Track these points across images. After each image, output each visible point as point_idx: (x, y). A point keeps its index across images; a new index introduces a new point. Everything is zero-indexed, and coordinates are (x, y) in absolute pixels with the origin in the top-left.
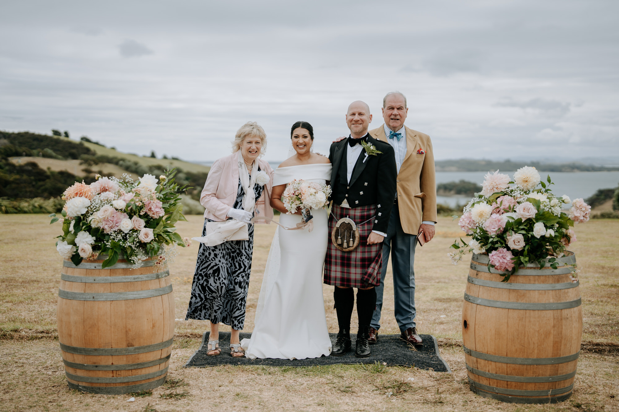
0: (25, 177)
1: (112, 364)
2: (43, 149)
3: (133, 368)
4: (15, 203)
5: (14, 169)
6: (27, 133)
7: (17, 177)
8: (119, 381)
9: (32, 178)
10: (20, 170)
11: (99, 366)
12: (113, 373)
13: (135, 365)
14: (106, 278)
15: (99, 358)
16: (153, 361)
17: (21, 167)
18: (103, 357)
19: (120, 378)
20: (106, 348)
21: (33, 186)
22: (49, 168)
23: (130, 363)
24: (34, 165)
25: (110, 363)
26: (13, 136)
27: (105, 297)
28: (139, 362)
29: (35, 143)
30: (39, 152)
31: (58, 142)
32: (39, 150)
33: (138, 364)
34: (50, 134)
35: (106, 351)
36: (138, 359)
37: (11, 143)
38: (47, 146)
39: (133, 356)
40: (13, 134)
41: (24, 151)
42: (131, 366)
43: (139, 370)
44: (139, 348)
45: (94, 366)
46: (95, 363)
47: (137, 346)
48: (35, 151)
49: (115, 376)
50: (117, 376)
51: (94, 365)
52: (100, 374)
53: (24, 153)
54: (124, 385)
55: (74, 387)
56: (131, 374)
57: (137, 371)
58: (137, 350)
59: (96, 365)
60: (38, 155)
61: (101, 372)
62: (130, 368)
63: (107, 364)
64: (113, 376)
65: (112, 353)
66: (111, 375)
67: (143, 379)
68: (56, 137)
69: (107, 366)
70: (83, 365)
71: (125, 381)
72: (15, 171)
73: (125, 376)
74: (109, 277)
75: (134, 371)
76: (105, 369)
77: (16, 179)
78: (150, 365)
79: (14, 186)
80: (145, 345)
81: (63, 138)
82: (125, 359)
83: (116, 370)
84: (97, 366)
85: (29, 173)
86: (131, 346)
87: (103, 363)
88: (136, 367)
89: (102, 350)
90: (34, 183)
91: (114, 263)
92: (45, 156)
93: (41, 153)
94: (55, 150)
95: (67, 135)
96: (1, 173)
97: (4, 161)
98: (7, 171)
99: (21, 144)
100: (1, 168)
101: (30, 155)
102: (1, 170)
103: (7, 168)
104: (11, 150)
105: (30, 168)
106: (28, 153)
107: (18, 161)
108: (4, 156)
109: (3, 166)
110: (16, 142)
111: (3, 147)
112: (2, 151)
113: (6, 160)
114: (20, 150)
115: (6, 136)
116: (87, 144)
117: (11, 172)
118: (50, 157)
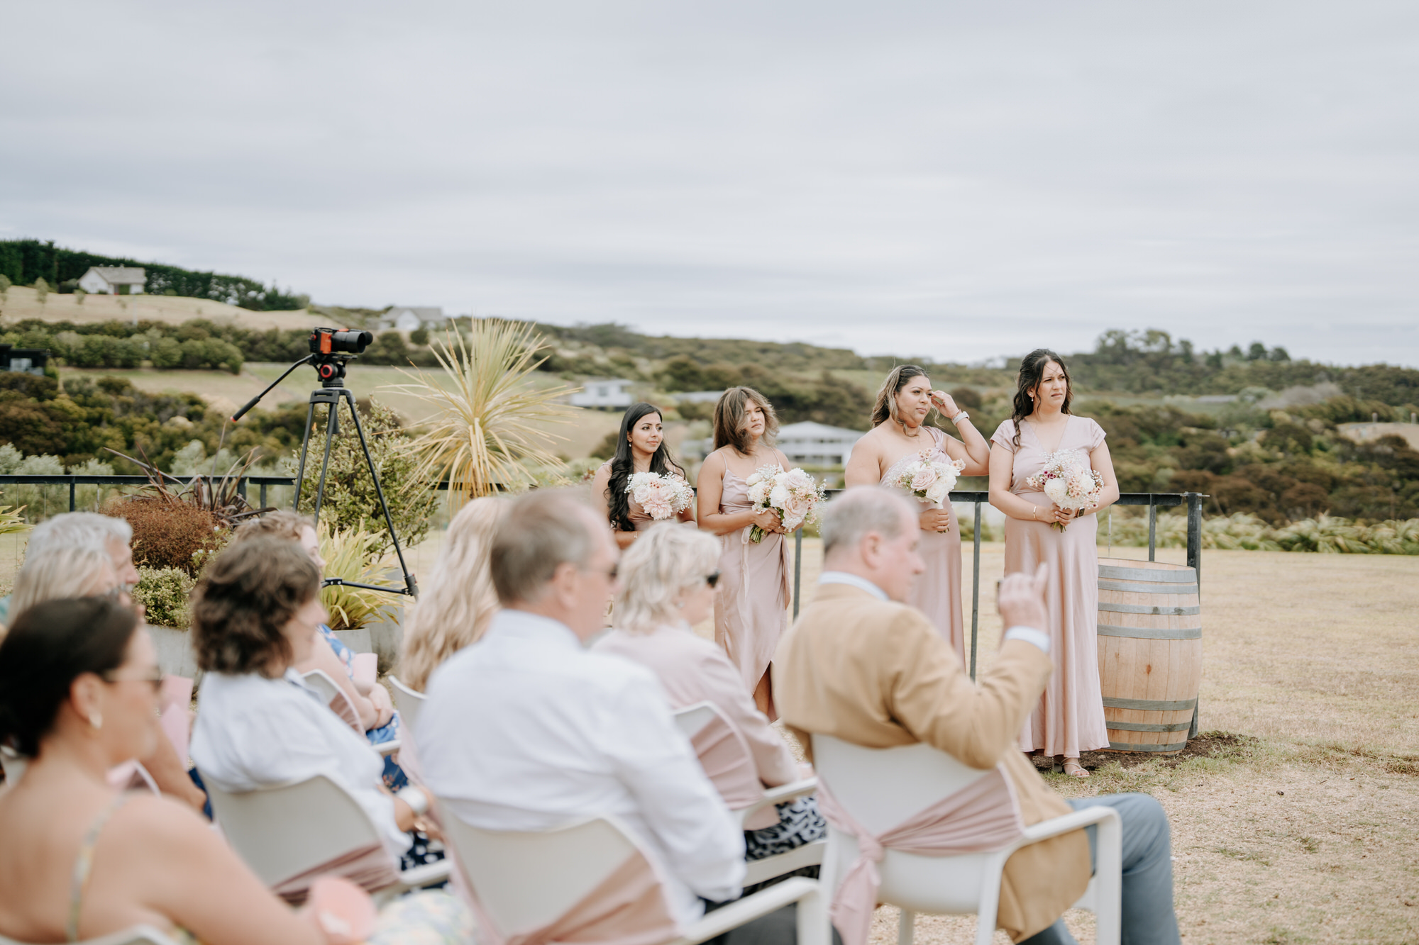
0: (1376, 470)
4: (1363, 530)
5: (1349, 451)
6: (1381, 367)
7: (1359, 469)
9: (1393, 472)
10: (1366, 454)
17: (1367, 446)
21: (1396, 491)
24: (1398, 442)
26: (1348, 374)
29: (1401, 389)
30: (1409, 413)
32: (1410, 404)
37: (1346, 390)
40: (1350, 369)
41: (1374, 411)
48: (1400, 410)
53: (1374, 415)
60: (1407, 419)
72: (1354, 457)
77: (1357, 476)
79: (1352, 490)
85: (1387, 461)
93: (1414, 415)
96: (1321, 462)
97: (1329, 433)
98: (1336, 455)
99: (1367, 393)
100: (1321, 448)
101: (1388, 420)
102: (1320, 453)
103: (1337, 448)
104: (1344, 408)
105: (1388, 449)
106: (1384, 414)
107: (1363, 433)
108: (1330, 423)
109: (1326, 445)
110: (1358, 389)
111: (1327, 401)
112: (1326, 410)
113: (1333, 429)
114: (1364, 407)
115: (1333, 375)
117: (1345, 460)
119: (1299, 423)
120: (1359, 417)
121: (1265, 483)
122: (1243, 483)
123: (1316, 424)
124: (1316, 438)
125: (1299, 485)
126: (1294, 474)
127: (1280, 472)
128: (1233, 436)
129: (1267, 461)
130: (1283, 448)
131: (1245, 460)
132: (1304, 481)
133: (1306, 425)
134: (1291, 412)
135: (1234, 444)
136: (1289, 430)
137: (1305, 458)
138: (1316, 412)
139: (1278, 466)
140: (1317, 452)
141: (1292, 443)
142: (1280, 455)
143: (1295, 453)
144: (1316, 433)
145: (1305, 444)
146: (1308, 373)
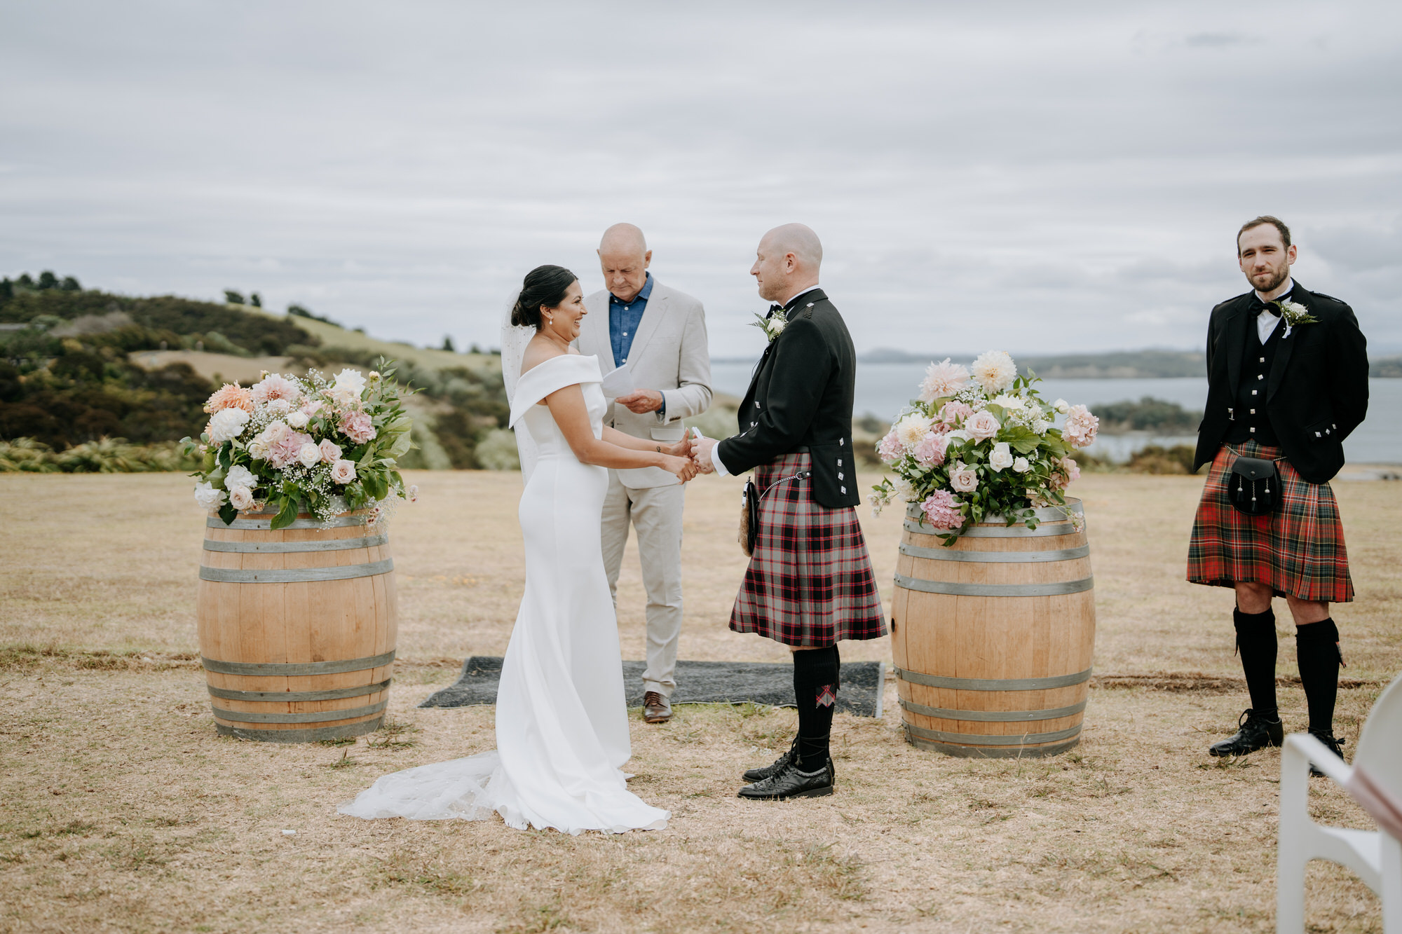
0: (166, 396)
1: (288, 690)
2: (204, 334)
3: (323, 699)
4: (142, 450)
5: (140, 377)
6: (170, 299)
7: (150, 395)
8: (300, 720)
9: (182, 397)
10: (156, 380)
11: (266, 694)
12: (289, 706)
13: (327, 693)
14: (276, 544)
15: (266, 680)
16: (357, 688)
17: (158, 373)
18: (272, 679)
19: (301, 715)
20: (278, 663)
21: (184, 415)
22: (216, 378)
23: (319, 689)
24: (186, 369)
25: (285, 690)
26: (139, 305)
27: (274, 577)
28: (334, 689)
29: (188, 320)
30: (196, 341)
31: (236, 317)
32: (196, 335)
33: (332, 692)
34: (220, 299)
35: (277, 668)
36: (332, 683)
37: (137, 320)
38: (213, 327)
39: (324, 677)
40: (141, 299)
41: (164, 339)
42: (320, 694)
43: (334, 702)
44: (331, 665)
45: (257, 694)
46: (259, 689)
47: (329, 660)
48: (187, 339)
49: (292, 711)
50: (297, 711)
51: (258, 692)
52: (268, 708)
53: (164, 343)
54: (308, 727)
55: (225, 732)
56: (319, 708)
57: (330, 704)
58: (329, 668)
59: (261, 692)
60: (194, 348)
61: (269, 704)
62: (319, 698)
63: (278, 690)
64: (290, 712)
65: (288, 671)
66: (287, 709)
67: (341, 717)
68: (232, 306)
69: (279, 694)
70: (240, 693)
71: (311, 720)
72: (145, 384)
73: (309, 712)
74: (282, 543)
75: (325, 703)
76: (277, 699)
77: (146, 401)
78: (352, 695)
79: (141, 415)
80: (344, 659)
81: (248, 308)
82: (309, 683)
83: (294, 701)
84: (262, 695)
85: (175, 387)
86: (320, 660)
87: (272, 689)
88: (328, 696)
89: (271, 667)
90: (185, 409)
91: (292, 521)
92: (209, 348)
93: (200, 343)
94: (231, 336)
95: (256, 301)
96: (111, 388)
97: (119, 361)
98: (127, 382)
99: (157, 323)
100: (113, 375)
101: (173, 347)
102: (112, 380)
103: (127, 375)
104: (135, 337)
105: (176, 376)
106: (173, 342)
107: (150, 361)
108: (121, 350)
109: (118, 372)
110: (147, 318)
111: (117, 329)
112: (117, 339)
113: (124, 357)
114: (155, 336)
115: (124, 304)
116: (301, 323)
117: (135, 384)
118: (220, 350)
119: (91, 350)
120: (150, 346)
121: (56, 409)
122: (34, 410)
123: (107, 351)
124: (108, 366)
125: (91, 411)
126: (85, 400)
127: (72, 399)
128: (24, 363)
129: (60, 388)
130: (74, 376)
131: (37, 387)
132: (95, 407)
133: (98, 353)
134: (83, 339)
135: (24, 372)
136: (78, 358)
137: (97, 385)
138: (107, 340)
139: (70, 393)
140: (108, 379)
141: (84, 371)
142: (72, 382)
143: (87, 379)
144: (108, 361)
145: (98, 372)
146: (100, 303)
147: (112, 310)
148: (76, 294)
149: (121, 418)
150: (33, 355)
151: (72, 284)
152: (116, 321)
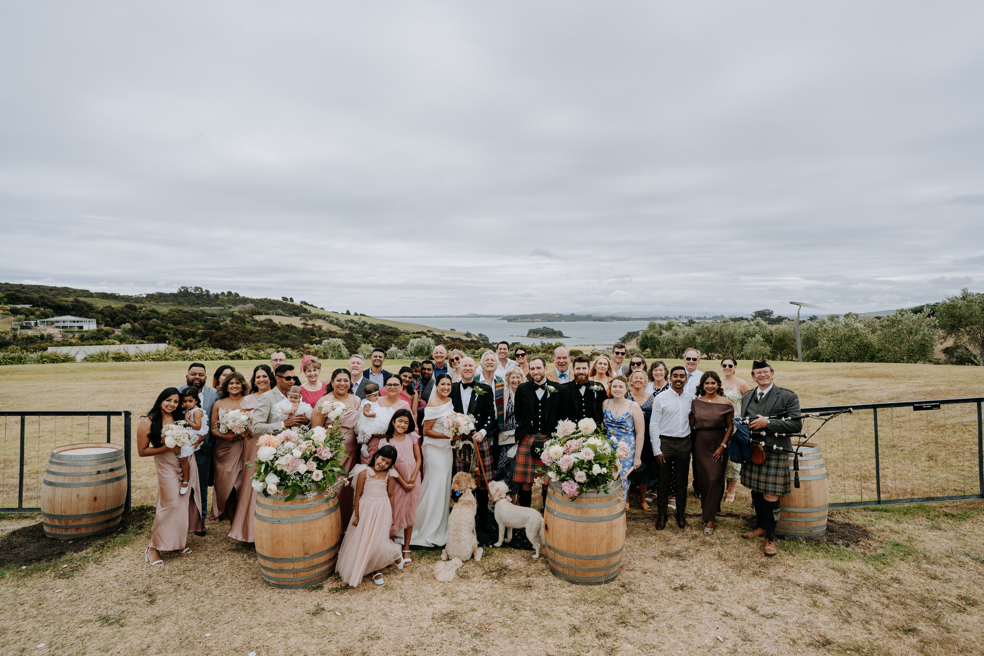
0: (264, 328)
2: (276, 309)
4: (256, 352)
5: (256, 323)
6: (266, 299)
7: (259, 328)
9: (269, 329)
10: (261, 324)
17: (261, 321)
22: (280, 323)
24: (270, 320)
26: (256, 301)
29: (270, 305)
30: (273, 312)
31: (286, 305)
32: (273, 310)
34: (281, 299)
37: (255, 305)
38: (279, 308)
41: (263, 311)
48: (271, 311)
53: (264, 313)
60: (273, 314)
68: (284, 302)
72: (258, 325)
77: (258, 331)
79: (257, 334)
81: (289, 302)
85: (267, 326)
90: (270, 332)
92: (278, 314)
93: (275, 313)
94: (284, 311)
95: (292, 300)
96: (248, 326)
97: (250, 318)
98: (253, 324)
99: (262, 306)
100: (248, 322)
101: (268, 314)
102: (248, 324)
103: (253, 322)
104: (255, 310)
105: (267, 323)
106: (266, 312)
107: (260, 318)
108: (251, 315)
109: (250, 321)
110: (258, 305)
111: (250, 309)
112: (249, 311)
113: (252, 317)
114: (261, 310)
115: (252, 301)
116: (305, 306)
117: (255, 325)
118: (281, 315)
119: (242, 315)
120: (259, 314)
121: (232, 333)
122: (224, 333)
123: (247, 315)
124: (246, 320)
125: (242, 334)
126: (239, 330)
127: (235, 330)
128: (222, 319)
129: (232, 326)
130: (237, 323)
131: (225, 326)
132: (243, 332)
133: (244, 316)
134: (239, 312)
135: (222, 322)
136: (238, 317)
137: (243, 325)
138: (247, 312)
139: (235, 328)
141: (239, 321)
142: (236, 325)
143: (240, 324)
144: (246, 318)
145: (243, 321)
146: (245, 301)
147: (248, 303)
148: (238, 298)
149: (251, 335)
150: (224, 316)
151: (237, 295)
152: (249, 306)
